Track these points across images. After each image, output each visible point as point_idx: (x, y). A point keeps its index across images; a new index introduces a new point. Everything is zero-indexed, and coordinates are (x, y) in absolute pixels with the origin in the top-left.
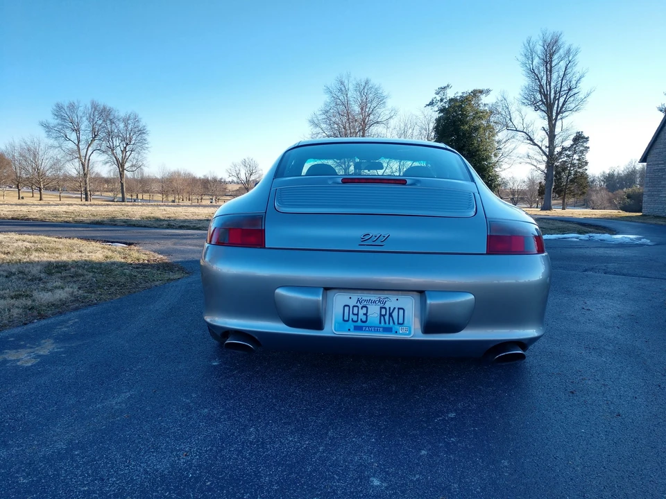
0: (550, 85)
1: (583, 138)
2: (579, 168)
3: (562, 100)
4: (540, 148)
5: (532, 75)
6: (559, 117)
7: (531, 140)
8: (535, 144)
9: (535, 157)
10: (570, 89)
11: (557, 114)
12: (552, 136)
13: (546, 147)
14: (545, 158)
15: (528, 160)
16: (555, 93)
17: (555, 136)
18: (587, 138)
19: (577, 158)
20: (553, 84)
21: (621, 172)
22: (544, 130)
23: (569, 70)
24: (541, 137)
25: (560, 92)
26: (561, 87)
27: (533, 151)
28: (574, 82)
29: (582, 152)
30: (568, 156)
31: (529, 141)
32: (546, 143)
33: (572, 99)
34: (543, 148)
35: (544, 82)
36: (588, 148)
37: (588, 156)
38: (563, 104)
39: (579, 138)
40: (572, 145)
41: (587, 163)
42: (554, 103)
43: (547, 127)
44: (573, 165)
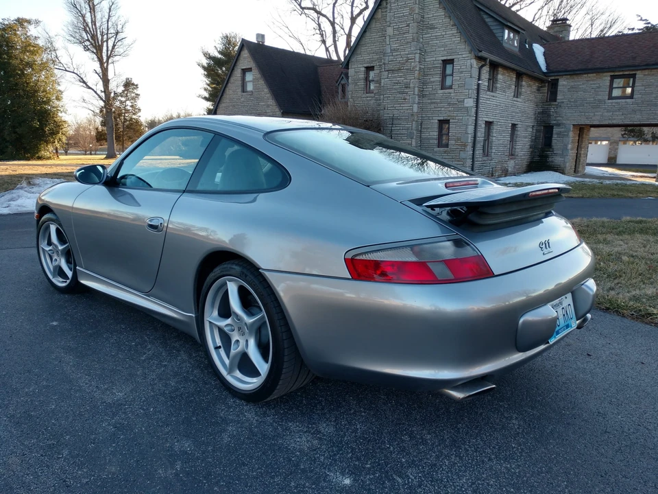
0: (95, 25)
1: (133, 84)
2: (134, 114)
3: (111, 43)
4: (96, 92)
5: (74, 11)
6: (110, 61)
7: (84, 82)
8: (90, 88)
9: (92, 101)
10: (117, 33)
11: (108, 58)
12: (106, 81)
13: (102, 92)
14: (102, 104)
15: (84, 104)
16: (102, 36)
17: (109, 80)
18: (137, 85)
19: (130, 104)
20: (98, 25)
22: (96, 73)
23: (113, 13)
24: (95, 81)
25: (107, 34)
26: (108, 29)
27: (88, 94)
28: (120, 27)
29: (133, 98)
30: (121, 102)
31: (82, 84)
32: (100, 87)
33: (119, 43)
34: (99, 92)
35: (88, 19)
36: (139, 95)
38: (114, 46)
39: (128, 84)
40: (123, 91)
41: (140, 110)
42: (102, 45)
43: (99, 70)
44: (127, 111)
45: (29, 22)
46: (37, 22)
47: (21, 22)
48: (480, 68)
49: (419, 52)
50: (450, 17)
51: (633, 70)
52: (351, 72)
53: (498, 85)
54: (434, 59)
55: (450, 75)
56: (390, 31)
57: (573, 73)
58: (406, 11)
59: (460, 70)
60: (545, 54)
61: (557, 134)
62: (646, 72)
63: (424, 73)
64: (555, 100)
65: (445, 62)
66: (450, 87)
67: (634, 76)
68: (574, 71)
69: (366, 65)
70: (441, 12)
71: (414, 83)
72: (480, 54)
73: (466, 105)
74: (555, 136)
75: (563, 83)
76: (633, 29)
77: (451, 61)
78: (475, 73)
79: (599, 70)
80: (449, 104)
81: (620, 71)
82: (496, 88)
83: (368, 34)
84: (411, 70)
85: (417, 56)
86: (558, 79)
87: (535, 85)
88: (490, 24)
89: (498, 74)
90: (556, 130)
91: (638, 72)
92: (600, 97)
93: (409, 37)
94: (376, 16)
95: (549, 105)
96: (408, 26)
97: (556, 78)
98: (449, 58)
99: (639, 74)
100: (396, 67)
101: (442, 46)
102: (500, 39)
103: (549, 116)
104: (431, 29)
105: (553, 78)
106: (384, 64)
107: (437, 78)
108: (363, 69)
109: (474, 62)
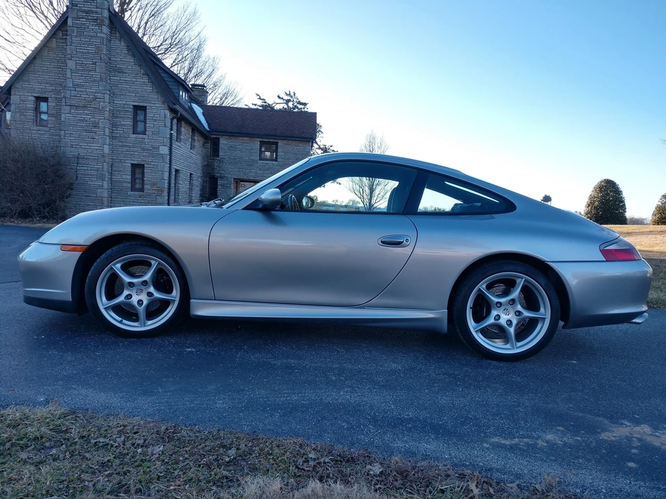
48: (172, 120)
49: (108, 93)
50: (140, 66)
51: (275, 139)
52: (14, 98)
53: (182, 137)
54: (125, 103)
56: (71, 64)
57: (232, 134)
58: (92, 49)
59: (154, 118)
60: (204, 114)
61: (221, 185)
62: (285, 142)
63: (113, 115)
64: (218, 156)
65: (137, 108)
66: (144, 133)
67: (276, 144)
68: (231, 133)
69: (36, 95)
70: (130, 59)
71: (104, 124)
72: (174, 107)
73: (162, 152)
74: (219, 187)
75: (224, 142)
76: (255, 105)
77: (144, 109)
78: (169, 124)
79: (251, 135)
80: (143, 149)
81: (267, 138)
82: (180, 139)
83: (38, 62)
84: (102, 110)
85: (107, 97)
86: (219, 138)
87: (202, 140)
88: (166, 79)
89: (181, 126)
90: (220, 182)
91: (279, 141)
92: (253, 158)
93: (97, 76)
94: (49, 45)
95: (214, 159)
96: (95, 63)
97: (217, 136)
98: (141, 104)
99: (280, 143)
100: (82, 104)
101: (132, 92)
102: (176, 95)
103: (213, 169)
104: (119, 72)
105: (215, 136)
106: (65, 98)
107: (129, 122)
108: (33, 98)
109: (168, 113)
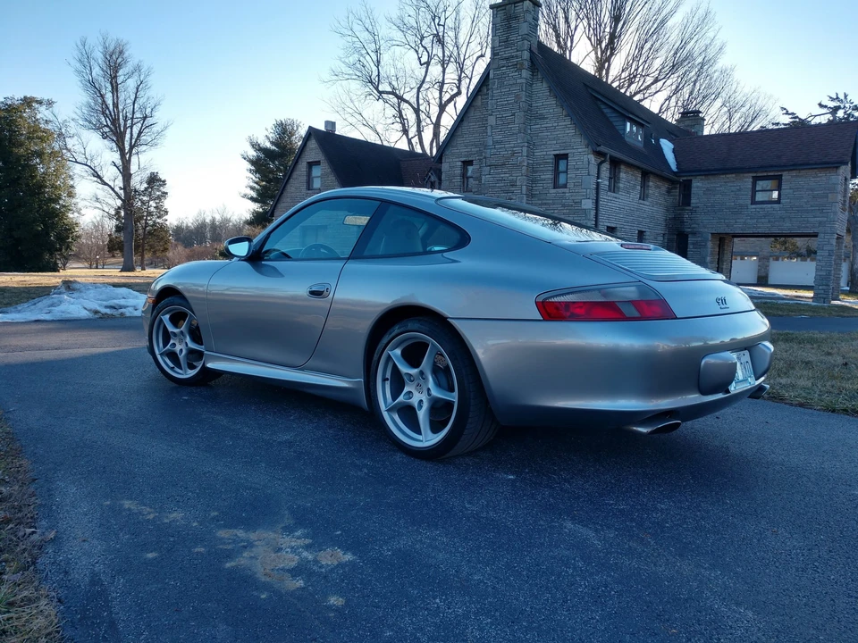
0: (117, 108)
1: (160, 180)
2: (159, 217)
3: (136, 130)
4: (113, 189)
5: (91, 90)
6: (134, 152)
7: (99, 177)
8: (105, 184)
9: (107, 200)
10: (145, 118)
11: (132, 147)
12: (126, 175)
13: (121, 188)
14: (119, 203)
15: (98, 205)
16: (125, 121)
17: (131, 175)
18: (164, 181)
19: (155, 205)
20: (121, 107)
21: (190, 224)
22: (115, 165)
23: (141, 93)
24: (112, 174)
25: (132, 118)
26: (134, 113)
27: (102, 192)
28: (148, 110)
29: (159, 198)
30: (143, 203)
31: (96, 179)
32: (119, 183)
33: (146, 130)
34: (117, 189)
35: (110, 102)
36: (167, 193)
37: (167, 204)
38: (140, 133)
39: (154, 180)
40: (146, 189)
41: (166, 212)
42: (125, 132)
43: (119, 162)
44: (150, 214)
45: (40, 103)
46: (50, 103)
47: (28, 102)
48: (599, 165)
49: (526, 144)
50: (562, 107)
51: (778, 171)
52: (445, 167)
53: (621, 185)
54: (545, 153)
55: (563, 172)
56: (492, 120)
57: (708, 173)
58: (511, 99)
59: (576, 167)
60: (674, 151)
61: (693, 244)
62: (794, 173)
63: (533, 169)
64: (689, 204)
65: (558, 158)
66: (565, 186)
67: (779, 178)
68: (708, 170)
69: (463, 159)
70: (553, 101)
71: (521, 181)
72: (598, 149)
73: (584, 207)
74: (690, 247)
75: (698, 185)
76: (778, 124)
77: (565, 156)
78: (594, 170)
79: (738, 170)
80: (564, 206)
81: (762, 172)
82: (619, 188)
83: (465, 123)
84: (518, 166)
85: (525, 149)
86: (691, 180)
87: (664, 187)
88: (609, 115)
89: (620, 172)
90: (691, 239)
91: (784, 173)
92: (741, 202)
93: (515, 127)
94: (474, 104)
95: (682, 210)
96: (514, 115)
97: (689, 178)
98: (562, 152)
99: (786, 176)
100: (500, 162)
101: (554, 139)
102: (621, 132)
103: (683, 222)
104: (540, 119)
105: (685, 178)
106: (485, 158)
107: (549, 176)
108: (460, 164)
109: (592, 158)
